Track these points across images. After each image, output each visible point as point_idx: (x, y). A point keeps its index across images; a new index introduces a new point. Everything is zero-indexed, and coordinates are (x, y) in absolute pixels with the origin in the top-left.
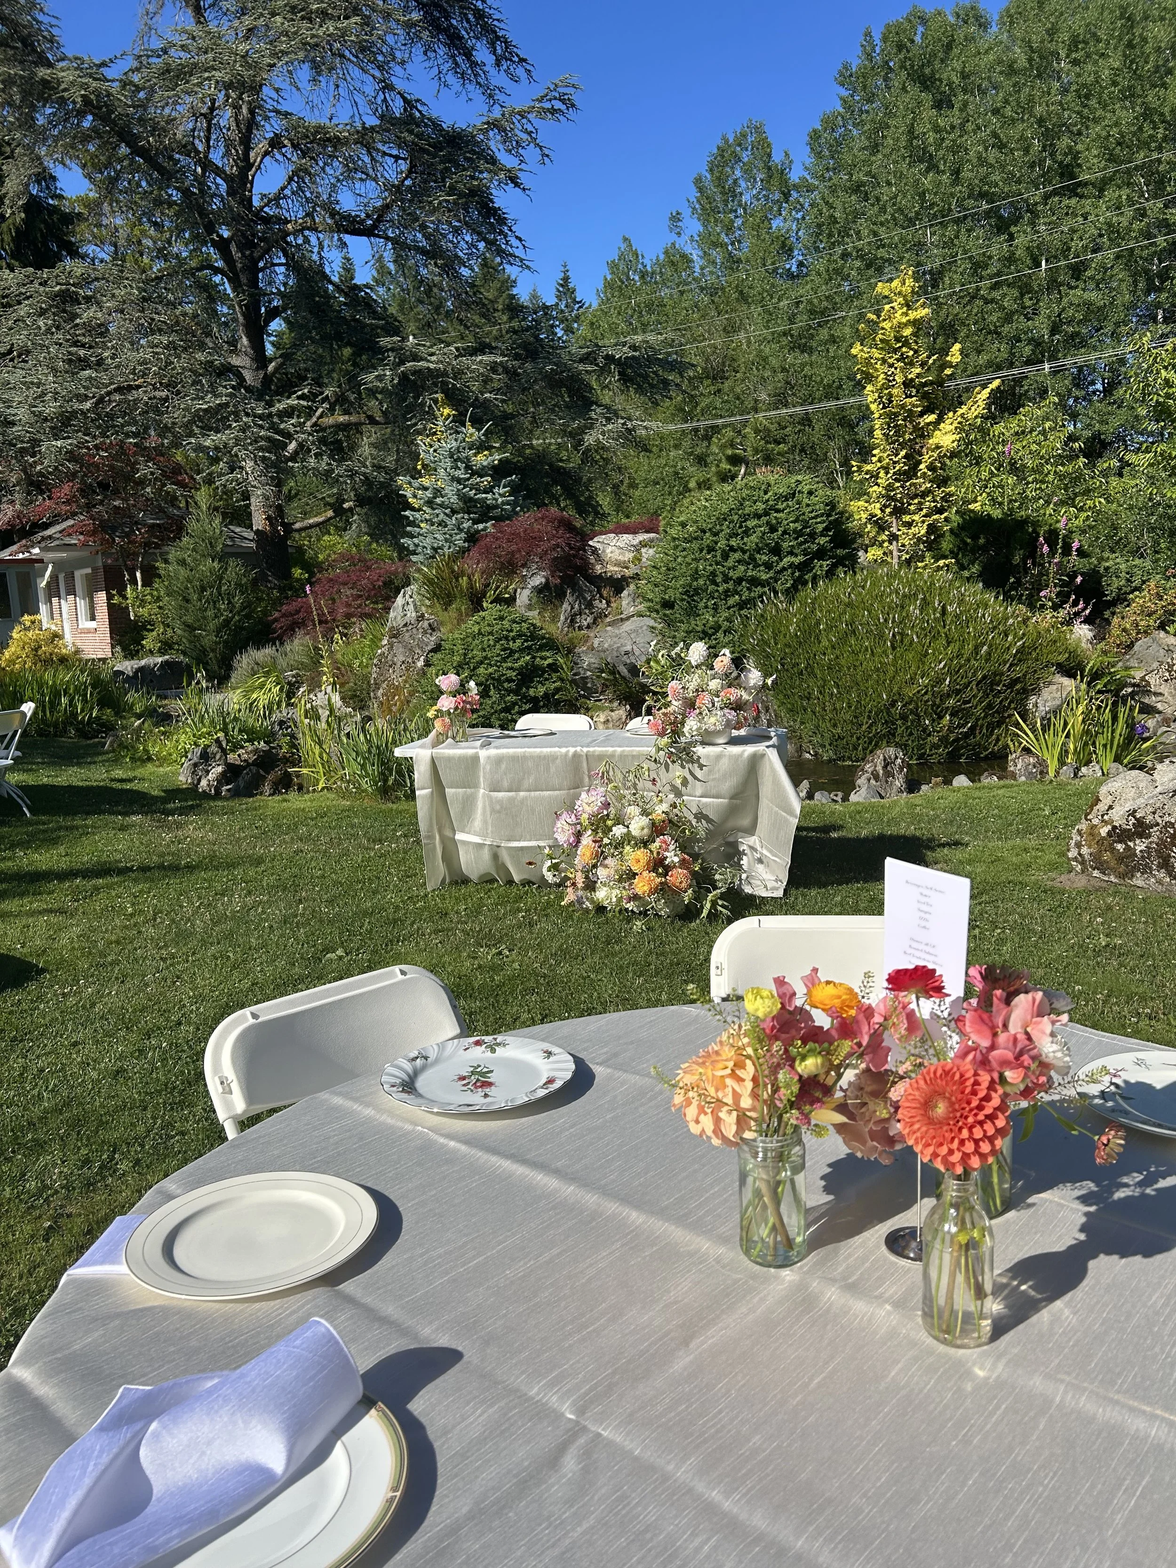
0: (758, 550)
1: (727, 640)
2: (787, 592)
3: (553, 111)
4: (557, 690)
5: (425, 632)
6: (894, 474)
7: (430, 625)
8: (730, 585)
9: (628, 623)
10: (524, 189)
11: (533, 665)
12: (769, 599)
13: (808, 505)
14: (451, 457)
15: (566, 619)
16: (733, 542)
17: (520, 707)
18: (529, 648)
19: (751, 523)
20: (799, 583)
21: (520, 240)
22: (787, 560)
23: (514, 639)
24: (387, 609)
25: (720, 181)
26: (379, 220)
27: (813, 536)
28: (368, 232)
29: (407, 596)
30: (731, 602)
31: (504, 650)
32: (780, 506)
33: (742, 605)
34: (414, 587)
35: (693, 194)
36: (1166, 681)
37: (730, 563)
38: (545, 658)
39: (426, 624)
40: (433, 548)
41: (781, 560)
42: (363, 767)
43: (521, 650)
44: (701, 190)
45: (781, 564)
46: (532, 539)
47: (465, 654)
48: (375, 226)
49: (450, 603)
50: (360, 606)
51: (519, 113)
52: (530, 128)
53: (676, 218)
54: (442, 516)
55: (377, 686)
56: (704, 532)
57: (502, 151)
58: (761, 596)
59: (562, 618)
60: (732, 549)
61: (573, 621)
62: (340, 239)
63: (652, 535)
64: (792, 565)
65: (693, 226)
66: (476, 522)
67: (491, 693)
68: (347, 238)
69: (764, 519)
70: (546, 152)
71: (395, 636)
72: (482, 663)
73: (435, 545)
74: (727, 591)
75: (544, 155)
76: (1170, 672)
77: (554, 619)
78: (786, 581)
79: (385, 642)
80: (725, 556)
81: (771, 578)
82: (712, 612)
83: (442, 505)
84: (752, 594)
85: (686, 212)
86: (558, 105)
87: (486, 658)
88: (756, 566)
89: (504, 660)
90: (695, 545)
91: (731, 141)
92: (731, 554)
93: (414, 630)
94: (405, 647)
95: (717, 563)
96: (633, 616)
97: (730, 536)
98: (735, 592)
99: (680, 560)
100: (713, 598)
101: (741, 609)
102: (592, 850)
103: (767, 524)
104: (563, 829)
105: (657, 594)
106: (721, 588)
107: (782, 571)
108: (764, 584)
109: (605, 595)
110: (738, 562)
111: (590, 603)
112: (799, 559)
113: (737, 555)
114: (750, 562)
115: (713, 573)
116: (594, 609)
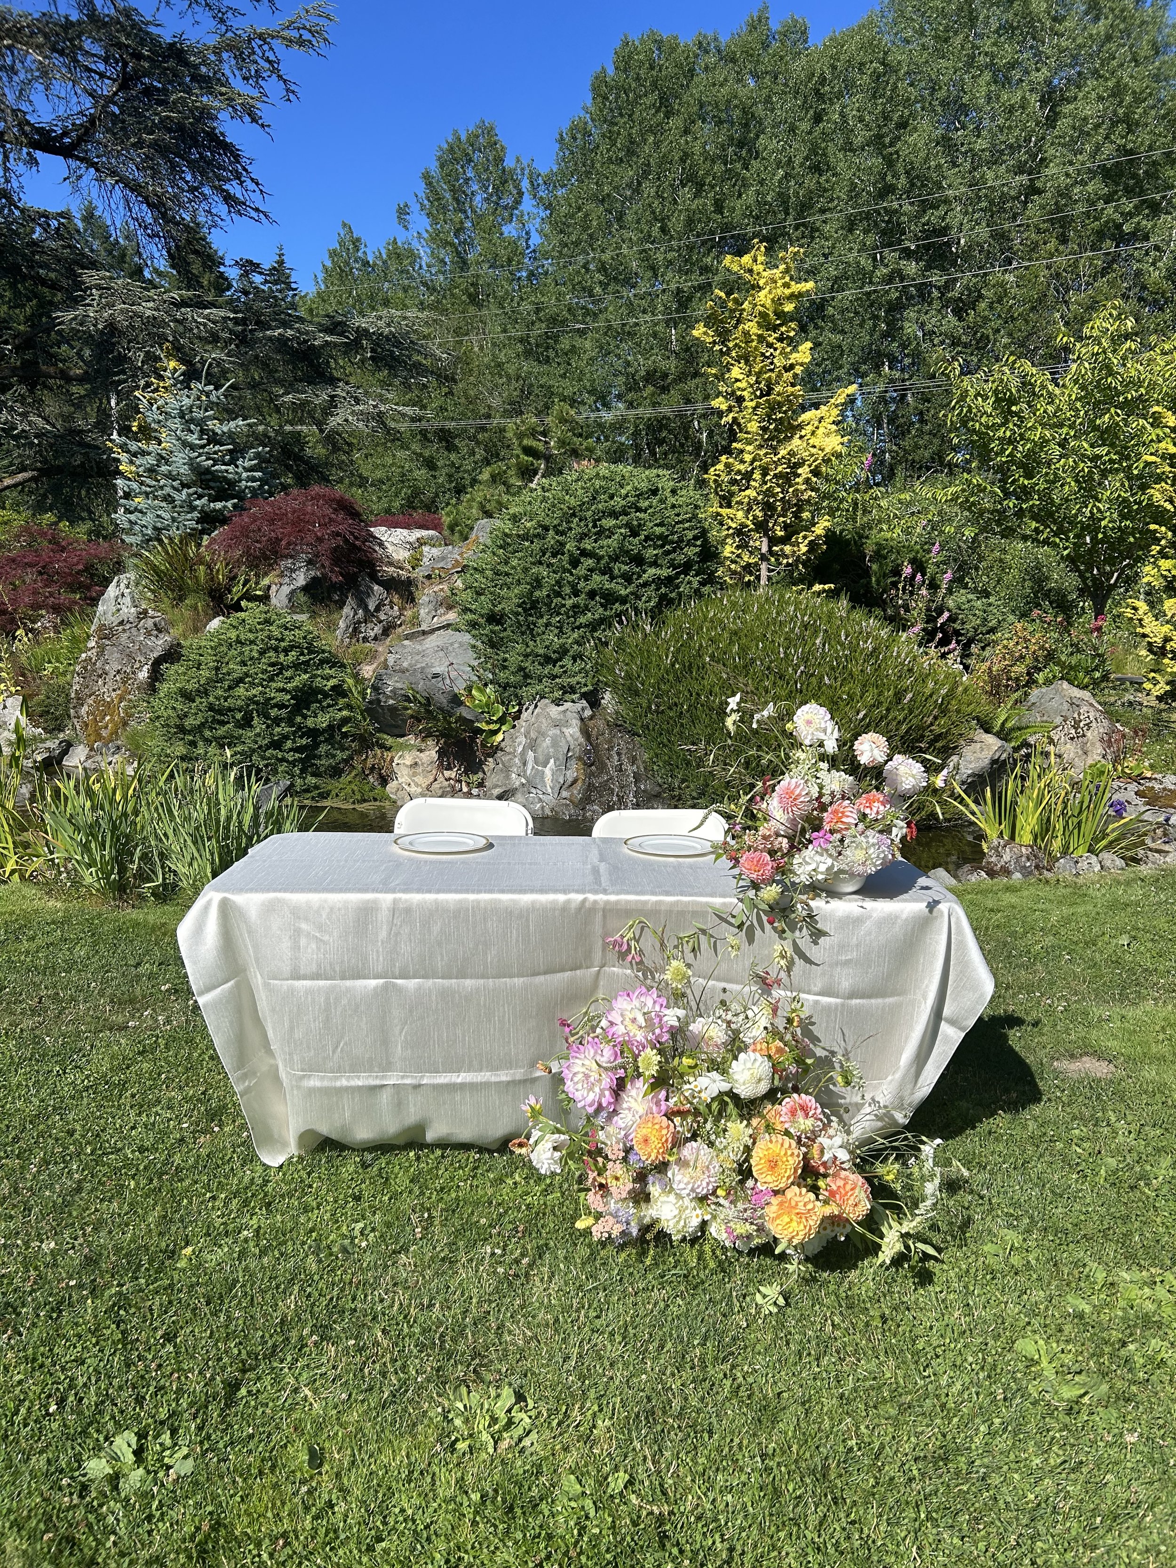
0: (615, 559)
1: (576, 668)
2: (654, 613)
3: (301, 43)
4: (345, 721)
5: (148, 633)
6: (775, 476)
7: (155, 625)
8: (581, 600)
9: (433, 637)
10: (263, 126)
11: (311, 687)
12: (628, 619)
13: (673, 506)
14: (182, 416)
15: (348, 627)
16: (587, 545)
17: (294, 742)
18: (306, 663)
19: (607, 523)
20: (665, 602)
21: (257, 184)
22: (651, 572)
23: (286, 651)
24: (94, 601)
25: (450, 177)
26: (80, 140)
27: (679, 545)
28: (66, 152)
29: (122, 586)
30: (582, 620)
31: (272, 665)
32: (644, 504)
33: (594, 626)
34: (132, 575)
35: (421, 189)
36: (1072, 739)
37: (581, 571)
38: (327, 678)
39: (150, 623)
40: (155, 528)
41: (644, 572)
42: (86, 848)
43: (296, 666)
44: (429, 184)
45: (644, 577)
46: (300, 523)
47: (217, 669)
48: (74, 146)
49: (181, 599)
50: (51, 594)
51: (261, 36)
52: (272, 58)
53: (403, 212)
54: (168, 490)
55: (80, 700)
56: (546, 529)
57: (239, 77)
58: (619, 615)
59: (342, 624)
60: (584, 553)
61: (356, 631)
62: (29, 154)
63: (431, 532)
64: (656, 579)
65: (420, 222)
66: (213, 499)
67: (255, 722)
68: (39, 154)
69: (624, 519)
70: (293, 87)
71: (106, 637)
72: (241, 680)
73: (159, 525)
74: (575, 606)
75: (288, 90)
76: (1076, 729)
77: (331, 626)
78: (649, 599)
79: (92, 644)
80: (575, 563)
81: (632, 593)
82: (556, 631)
83: (169, 476)
84: (608, 613)
85: (415, 207)
86: (307, 36)
87: (247, 675)
88: (612, 578)
89: (271, 679)
90: (536, 546)
91: (464, 138)
92: (583, 560)
93: (134, 630)
94: (121, 652)
95: (565, 570)
96: (439, 629)
97: (583, 536)
98: (587, 608)
99: (515, 562)
100: (559, 614)
101: (594, 630)
102: (664, 1132)
103: (628, 525)
104: (587, 1076)
105: (485, 604)
106: (569, 603)
107: (645, 585)
108: (623, 600)
109: (395, 600)
110: (591, 570)
111: (378, 609)
112: (665, 572)
113: (590, 562)
114: (607, 571)
115: (558, 583)
116: (383, 617)
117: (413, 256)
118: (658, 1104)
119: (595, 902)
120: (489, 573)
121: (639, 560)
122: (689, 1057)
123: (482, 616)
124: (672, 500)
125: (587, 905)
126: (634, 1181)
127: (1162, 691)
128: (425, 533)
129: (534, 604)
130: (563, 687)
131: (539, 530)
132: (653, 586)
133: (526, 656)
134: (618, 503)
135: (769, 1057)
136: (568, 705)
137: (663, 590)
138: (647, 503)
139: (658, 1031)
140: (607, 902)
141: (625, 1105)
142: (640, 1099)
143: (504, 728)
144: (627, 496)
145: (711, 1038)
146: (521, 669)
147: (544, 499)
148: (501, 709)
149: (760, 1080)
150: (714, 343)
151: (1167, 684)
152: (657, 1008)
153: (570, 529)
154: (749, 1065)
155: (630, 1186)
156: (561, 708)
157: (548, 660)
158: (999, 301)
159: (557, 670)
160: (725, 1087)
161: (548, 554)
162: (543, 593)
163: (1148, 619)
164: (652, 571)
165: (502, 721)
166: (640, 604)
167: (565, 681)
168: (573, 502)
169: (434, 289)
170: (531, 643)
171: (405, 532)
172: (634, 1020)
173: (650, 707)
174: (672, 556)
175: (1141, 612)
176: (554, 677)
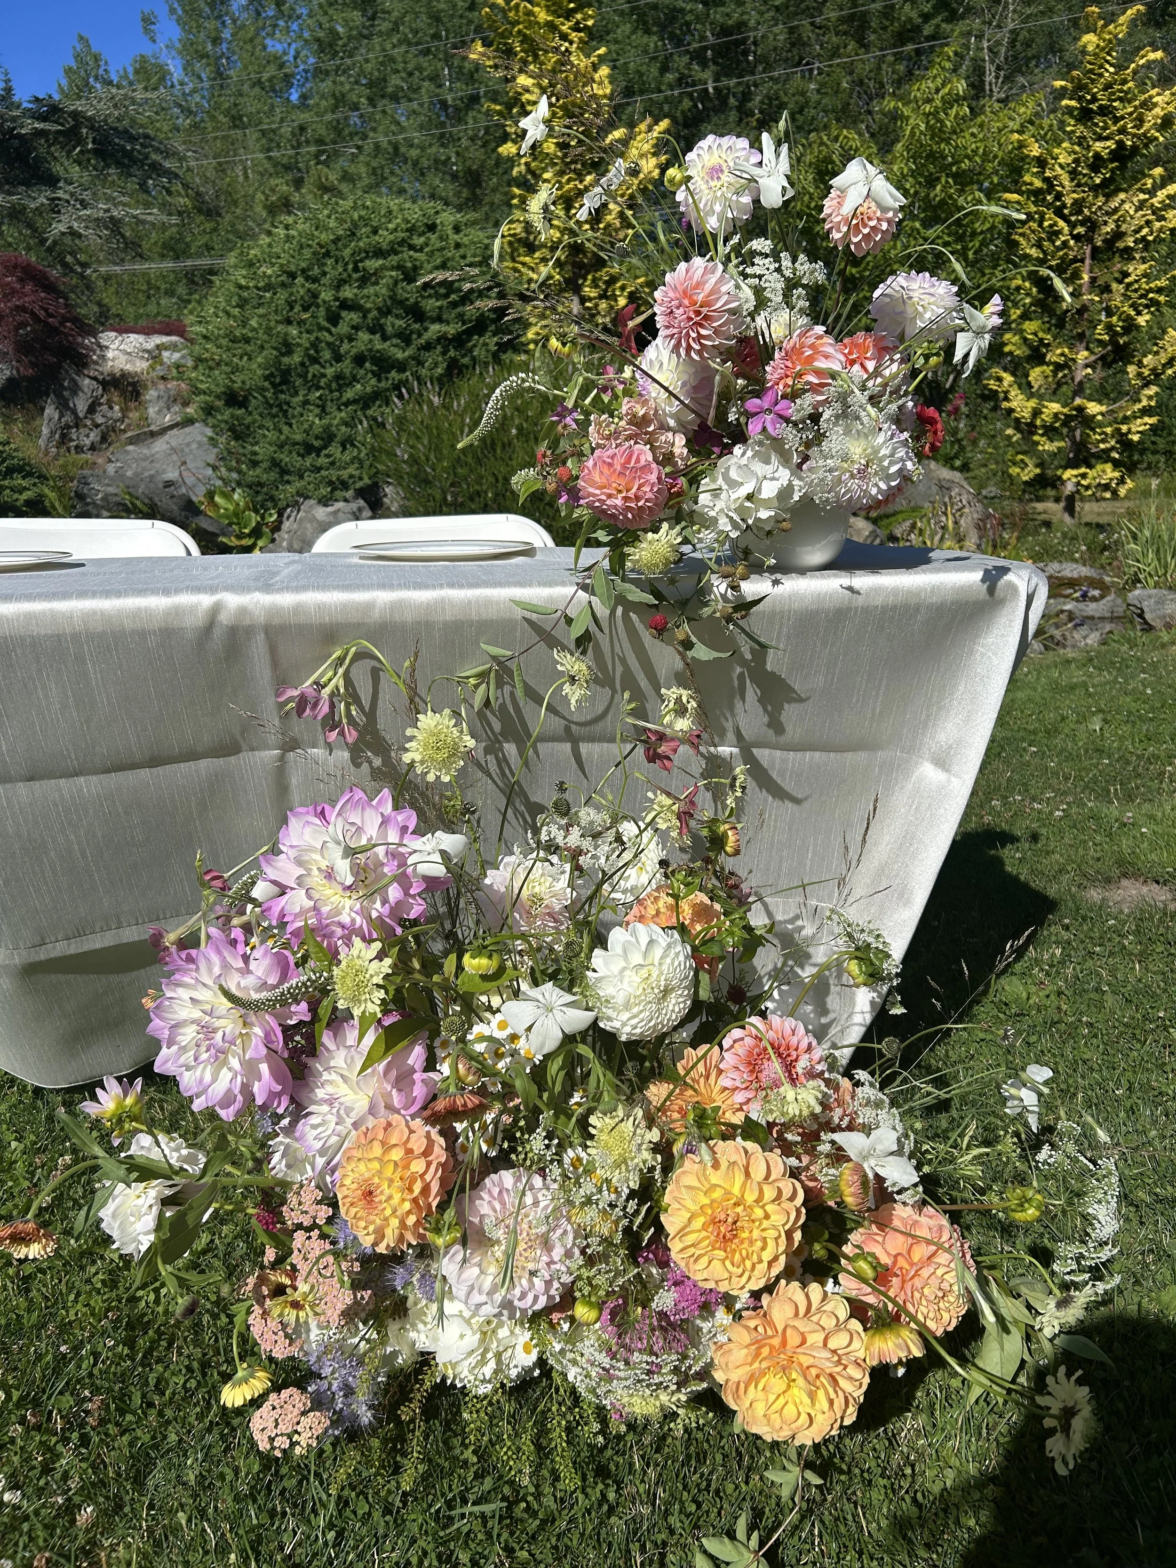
0: (385, 311)
1: (347, 457)
2: (441, 381)
8: (346, 367)
9: (163, 439)
12: (410, 392)
15: (52, 433)
16: (348, 293)
20: (454, 370)
22: (433, 331)
30: (349, 394)
32: (418, 241)
33: (366, 402)
37: (343, 328)
38: (21, 490)
41: (426, 329)
45: (426, 336)
56: (292, 276)
58: (397, 387)
59: (45, 431)
60: (346, 305)
61: (64, 438)
63: (174, 338)
64: (442, 339)
69: (394, 260)
74: (338, 377)
77: (33, 434)
78: (435, 365)
80: (334, 319)
81: (413, 358)
82: (317, 411)
84: (383, 384)
88: (385, 337)
90: (282, 296)
92: (344, 314)
95: (321, 328)
96: (171, 427)
97: (339, 284)
98: (354, 379)
99: (254, 323)
100: (318, 388)
101: (366, 407)
102: (418, 1166)
103: (399, 267)
104: (208, 1031)
105: (219, 380)
106: (330, 371)
107: (428, 347)
108: (402, 367)
109: (116, 399)
110: (356, 328)
111: (92, 409)
112: (451, 330)
113: (354, 317)
114: (376, 329)
115: (314, 345)
116: (100, 420)
117: (163, 75)
118: (403, 1081)
119: (243, 611)
120: (224, 342)
121: (417, 314)
122: (481, 951)
123: (218, 397)
124: (454, 237)
125: (224, 618)
126: (356, 1286)
127: (1032, 475)
128: (165, 339)
129: (286, 374)
130: (330, 483)
131: (284, 278)
132: (439, 349)
133: (281, 447)
134: (384, 238)
135: (682, 929)
136: (340, 505)
137: (452, 353)
138: (422, 240)
139: (394, 893)
140: (274, 611)
141: (320, 1093)
142: (353, 1076)
143: (260, 543)
144: (395, 230)
145: (536, 899)
146: (275, 464)
147: (288, 239)
148: (254, 519)
149: (666, 992)
150: (496, 67)
151: (1037, 466)
152: (393, 836)
153: (324, 274)
154: (637, 958)
155: (347, 1298)
156: (330, 509)
157: (309, 449)
158: (801, 112)
159: (322, 461)
160: (578, 1019)
161: (297, 308)
162: (296, 358)
163: (1014, 392)
164: (435, 328)
165: (256, 533)
166: (423, 372)
167: (333, 474)
168: (324, 237)
169: (191, 112)
170: (286, 429)
171: (141, 338)
172: (329, 874)
173: (445, 499)
174: (460, 309)
175: (1005, 384)
176: (319, 469)
